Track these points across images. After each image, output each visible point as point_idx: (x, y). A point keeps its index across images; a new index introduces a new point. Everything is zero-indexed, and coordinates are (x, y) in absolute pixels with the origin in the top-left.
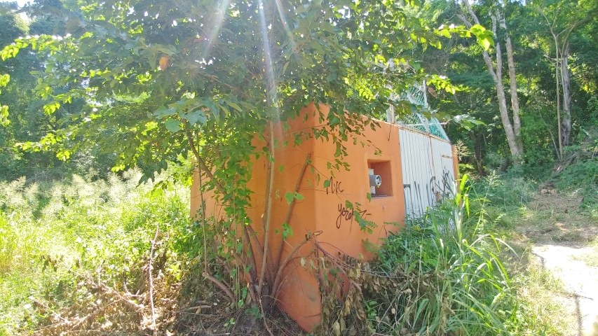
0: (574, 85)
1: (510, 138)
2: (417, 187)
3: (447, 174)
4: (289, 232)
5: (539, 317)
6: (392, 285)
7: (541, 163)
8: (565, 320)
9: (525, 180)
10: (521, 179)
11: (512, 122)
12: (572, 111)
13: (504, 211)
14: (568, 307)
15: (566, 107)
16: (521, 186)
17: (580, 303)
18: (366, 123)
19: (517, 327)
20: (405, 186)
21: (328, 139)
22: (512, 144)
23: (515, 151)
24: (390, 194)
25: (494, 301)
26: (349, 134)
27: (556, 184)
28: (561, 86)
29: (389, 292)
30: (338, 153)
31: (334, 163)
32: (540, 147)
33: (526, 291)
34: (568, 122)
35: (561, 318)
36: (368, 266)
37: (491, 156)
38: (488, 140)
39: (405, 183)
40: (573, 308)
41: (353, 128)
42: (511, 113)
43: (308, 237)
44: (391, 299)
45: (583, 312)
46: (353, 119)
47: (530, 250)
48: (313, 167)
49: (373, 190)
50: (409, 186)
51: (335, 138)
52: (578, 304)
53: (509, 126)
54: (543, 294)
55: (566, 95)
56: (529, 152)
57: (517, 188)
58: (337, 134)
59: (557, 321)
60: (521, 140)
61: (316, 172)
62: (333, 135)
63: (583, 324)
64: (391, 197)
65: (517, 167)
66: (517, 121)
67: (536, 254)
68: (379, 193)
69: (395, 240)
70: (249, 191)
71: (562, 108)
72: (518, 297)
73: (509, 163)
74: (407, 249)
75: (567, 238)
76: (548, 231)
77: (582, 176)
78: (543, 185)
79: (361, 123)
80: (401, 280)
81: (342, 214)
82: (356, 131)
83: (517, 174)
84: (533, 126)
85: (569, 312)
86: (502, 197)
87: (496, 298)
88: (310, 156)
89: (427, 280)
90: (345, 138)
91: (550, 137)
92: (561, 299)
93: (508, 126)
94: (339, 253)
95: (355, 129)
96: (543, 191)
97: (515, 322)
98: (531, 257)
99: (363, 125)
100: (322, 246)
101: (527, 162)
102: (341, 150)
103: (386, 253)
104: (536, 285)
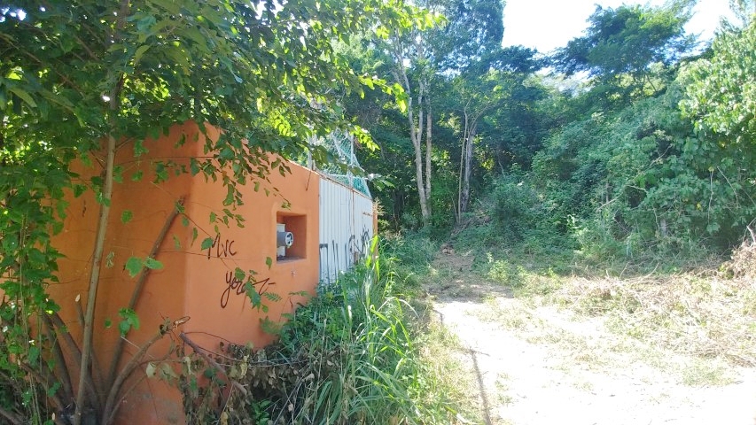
0: (474, 162)
1: (422, 201)
2: (335, 246)
3: (366, 233)
4: (132, 321)
5: (439, 377)
6: (292, 374)
7: (444, 226)
8: (465, 378)
9: (431, 240)
10: (428, 240)
11: (425, 187)
12: (470, 183)
13: (413, 270)
14: (465, 364)
15: (466, 179)
16: (427, 245)
17: (477, 359)
18: (274, 165)
19: (419, 392)
20: (321, 246)
21: (215, 180)
22: (423, 206)
23: (425, 212)
24: (302, 256)
25: (397, 368)
26: (248, 176)
27: (454, 245)
28: (464, 160)
29: (288, 383)
30: (228, 200)
31: (221, 215)
32: (444, 211)
33: (427, 350)
34: (467, 192)
35: (460, 376)
36: (264, 355)
37: (406, 216)
38: (406, 201)
39: (322, 242)
40: (469, 366)
41: (254, 168)
42: (424, 178)
43: (164, 328)
44: (289, 392)
45: (482, 370)
46: (254, 156)
47: (431, 308)
48: (187, 217)
49: (282, 252)
50: (326, 246)
51: (226, 178)
52: (475, 360)
53: (423, 189)
54: (442, 351)
55: (467, 168)
56: (435, 216)
57: (424, 248)
58: (230, 174)
59: (457, 381)
60: (431, 203)
61: (192, 225)
62: (224, 173)
63: (484, 383)
64: (303, 260)
65: (426, 228)
66: (429, 186)
67: (436, 311)
68: (290, 254)
69: (302, 314)
70: (55, 253)
71: (463, 179)
72: (420, 358)
73: (420, 224)
74: (315, 323)
75: (461, 294)
76: (447, 288)
77: (474, 239)
78: (444, 245)
79: (266, 164)
80: (304, 365)
81: (231, 286)
82: (259, 174)
83: (425, 235)
84: (439, 192)
85: (467, 370)
86: (412, 256)
87: (399, 362)
88: (184, 200)
89: (332, 359)
90: (242, 181)
91: (452, 204)
92: (458, 355)
93: (421, 190)
94: (222, 344)
95: (258, 171)
96: (445, 251)
97: (417, 386)
98: (432, 313)
99: (269, 167)
100: (191, 338)
101: (433, 224)
102: (234, 197)
103: (291, 332)
104: (436, 342)
